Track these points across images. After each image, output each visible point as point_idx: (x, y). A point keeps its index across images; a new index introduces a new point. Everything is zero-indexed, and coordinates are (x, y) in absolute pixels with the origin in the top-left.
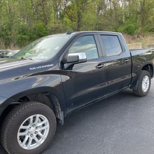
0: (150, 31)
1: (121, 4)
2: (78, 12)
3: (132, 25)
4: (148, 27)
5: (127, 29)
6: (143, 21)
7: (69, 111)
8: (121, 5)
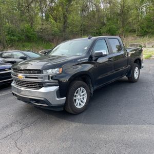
0: (130, 32)
1: (102, 6)
2: (64, 14)
3: (114, 26)
4: (128, 28)
5: (109, 30)
6: (123, 22)
7: (95, 87)
8: (102, 8)
